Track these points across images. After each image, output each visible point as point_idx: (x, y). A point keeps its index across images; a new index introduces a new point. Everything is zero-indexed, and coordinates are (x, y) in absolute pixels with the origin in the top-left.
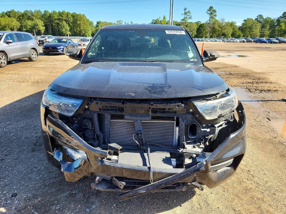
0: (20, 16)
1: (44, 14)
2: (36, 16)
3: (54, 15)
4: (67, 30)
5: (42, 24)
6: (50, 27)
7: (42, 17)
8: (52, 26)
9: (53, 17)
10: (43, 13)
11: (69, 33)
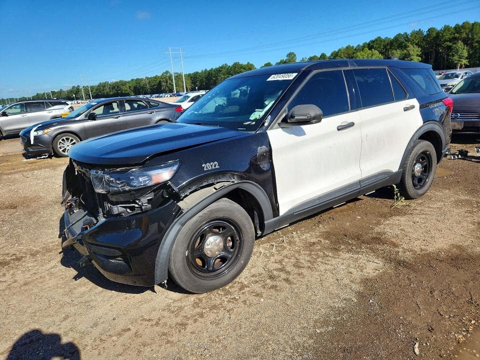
0: (388, 45)
1: (428, 34)
2: (413, 40)
3: (445, 34)
4: (463, 56)
5: (418, 53)
6: (433, 56)
7: (423, 39)
8: (437, 53)
9: (443, 36)
10: (425, 33)
11: (465, 62)
